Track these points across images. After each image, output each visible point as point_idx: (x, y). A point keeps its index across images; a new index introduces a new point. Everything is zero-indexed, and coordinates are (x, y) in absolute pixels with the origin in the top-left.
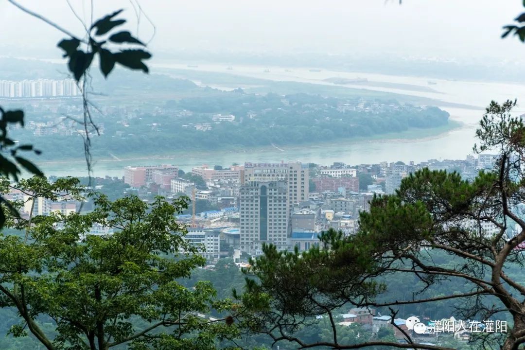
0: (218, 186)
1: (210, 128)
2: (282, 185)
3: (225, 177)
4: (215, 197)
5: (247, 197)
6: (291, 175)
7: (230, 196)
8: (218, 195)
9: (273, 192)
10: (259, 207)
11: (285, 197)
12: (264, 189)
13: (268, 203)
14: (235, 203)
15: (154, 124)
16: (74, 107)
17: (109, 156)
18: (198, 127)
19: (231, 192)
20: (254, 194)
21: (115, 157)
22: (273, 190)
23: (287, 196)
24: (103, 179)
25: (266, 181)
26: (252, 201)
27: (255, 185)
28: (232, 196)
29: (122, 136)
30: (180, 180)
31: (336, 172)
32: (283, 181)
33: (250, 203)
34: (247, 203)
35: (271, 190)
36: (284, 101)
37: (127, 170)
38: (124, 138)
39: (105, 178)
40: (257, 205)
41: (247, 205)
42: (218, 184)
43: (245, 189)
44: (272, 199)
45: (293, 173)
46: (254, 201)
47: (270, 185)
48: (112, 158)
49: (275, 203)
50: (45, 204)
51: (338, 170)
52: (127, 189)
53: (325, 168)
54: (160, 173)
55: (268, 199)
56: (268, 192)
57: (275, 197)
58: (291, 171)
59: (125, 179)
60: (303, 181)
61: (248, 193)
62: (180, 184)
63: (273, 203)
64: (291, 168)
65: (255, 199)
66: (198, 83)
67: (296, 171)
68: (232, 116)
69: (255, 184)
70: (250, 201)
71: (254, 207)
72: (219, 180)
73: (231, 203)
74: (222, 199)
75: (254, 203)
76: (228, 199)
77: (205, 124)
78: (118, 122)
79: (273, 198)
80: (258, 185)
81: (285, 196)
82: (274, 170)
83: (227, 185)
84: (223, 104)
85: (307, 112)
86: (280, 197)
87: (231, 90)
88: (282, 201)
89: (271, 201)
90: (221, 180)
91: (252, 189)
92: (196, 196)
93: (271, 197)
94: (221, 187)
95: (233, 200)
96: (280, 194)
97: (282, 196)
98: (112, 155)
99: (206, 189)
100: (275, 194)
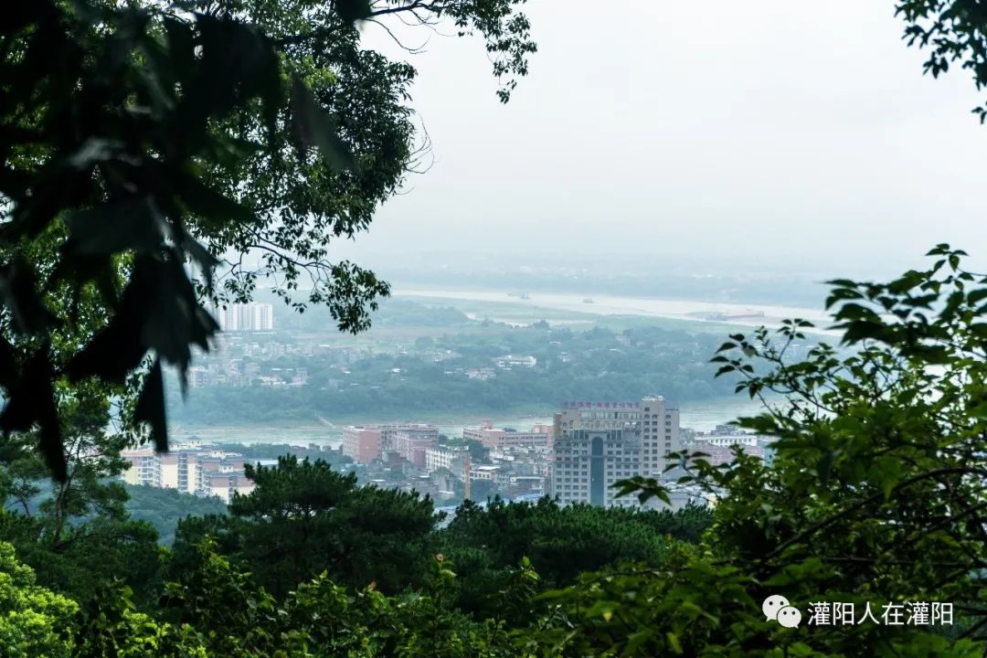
0: (511, 458)
1: (493, 376)
2: (632, 438)
3: (523, 443)
4: (506, 477)
5: (567, 459)
6: (647, 423)
7: (533, 475)
8: (510, 473)
9: (615, 449)
10: (588, 477)
11: (636, 460)
12: (598, 443)
13: (606, 470)
14: (540, 488)
15: (396, 370)
16: (256, 346)
17: (317, 420)
18: (473, 374)
19: (535, 467)
20: (580, 453)
21: (326, 422)
22: (615, 445)
23: (641, 456)
24: (304, 448)
25: (602, 430)
26: (576, 466)
27: (582, 437)
28: (537, 475)
29: (340, 388)
30: (442, 448)
31: (721, 440)
32: (633, 430)
33: (572, 469)
34: (568, 470)
35: (610, 445)
36: (620, 339)
37: (349, 432)
38: (342, 391)
39: (307, 447)
40: (585, 473)
41: (567, 473)
42: (511, 455)
43: (564, 443)
44: (613, 463)
45: (651, 420)
46: (580, 467)
47: (608, 436)
48: (322, 424)
49: (619, 470)
50: (200, 479)
51: (726, 437)
52: (348, 465)
53: (701, 434)
54: (406, 437)
55: (606, 463)
56: (606, 449)
57: (619, 459)
58: (647, 416)
59: (344, 449)
60: (668, 434)
61: (568, 451)
62: (443, 455)
63: (614, 470)
64: (647, 409)
65: (581, 463)
66: (471, 316)
67: (655, 416)
68: (531, 358)
69: (583, 435)
70: (572, 466)
71: (580, 477)
72: (512, 449)
73: (534, 488)
74: (518, 480)
75: (580, 470)
76: (527, 480)
77: (483, 371)
78: (332, 366)
79: (615, 461)
80: (587, 436)
81: (636, 456)
82: (616, 414)
83: (528, 456)
84: (516, 342)
85: (662, 354)
86: (628, 459)
87: (526, 325)
88: (631, 467)
89: (610, 467)
90: (516, 448)
91: (576, 444)
92: (472, 475)
93: (610, 460)
94: (515, 460)
95: (538, 481)
96: (627, 453)
97: (632, 456)
98: (323, 420)
99: (489, 463)
100: (619, 453)
